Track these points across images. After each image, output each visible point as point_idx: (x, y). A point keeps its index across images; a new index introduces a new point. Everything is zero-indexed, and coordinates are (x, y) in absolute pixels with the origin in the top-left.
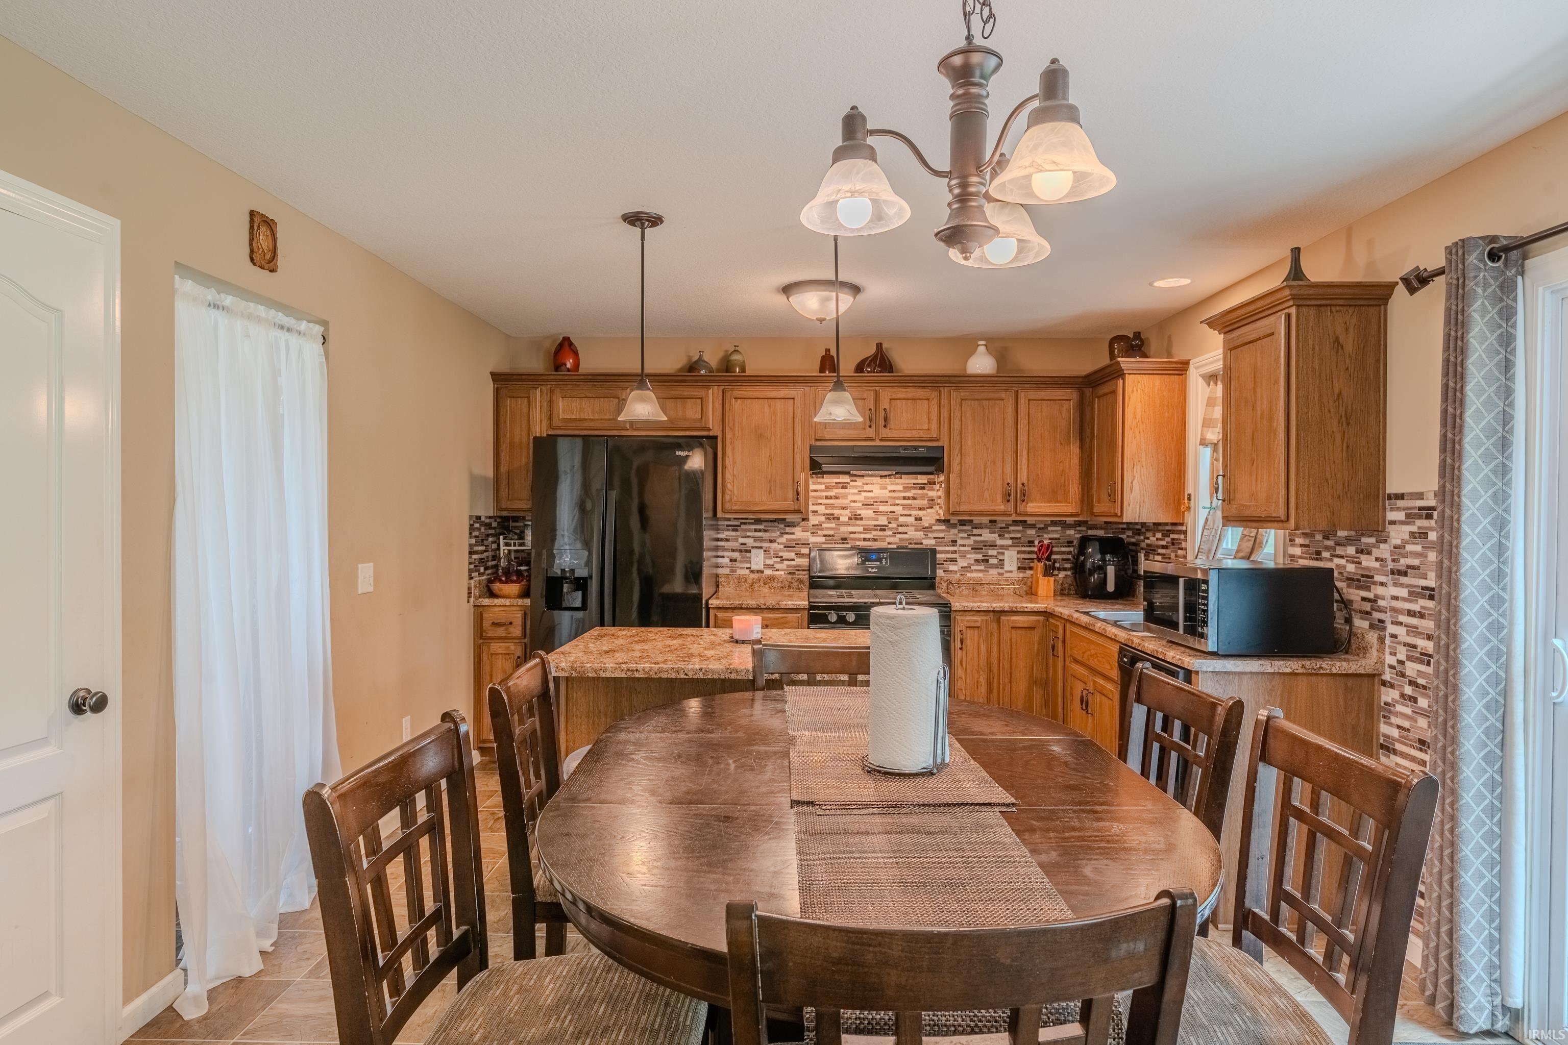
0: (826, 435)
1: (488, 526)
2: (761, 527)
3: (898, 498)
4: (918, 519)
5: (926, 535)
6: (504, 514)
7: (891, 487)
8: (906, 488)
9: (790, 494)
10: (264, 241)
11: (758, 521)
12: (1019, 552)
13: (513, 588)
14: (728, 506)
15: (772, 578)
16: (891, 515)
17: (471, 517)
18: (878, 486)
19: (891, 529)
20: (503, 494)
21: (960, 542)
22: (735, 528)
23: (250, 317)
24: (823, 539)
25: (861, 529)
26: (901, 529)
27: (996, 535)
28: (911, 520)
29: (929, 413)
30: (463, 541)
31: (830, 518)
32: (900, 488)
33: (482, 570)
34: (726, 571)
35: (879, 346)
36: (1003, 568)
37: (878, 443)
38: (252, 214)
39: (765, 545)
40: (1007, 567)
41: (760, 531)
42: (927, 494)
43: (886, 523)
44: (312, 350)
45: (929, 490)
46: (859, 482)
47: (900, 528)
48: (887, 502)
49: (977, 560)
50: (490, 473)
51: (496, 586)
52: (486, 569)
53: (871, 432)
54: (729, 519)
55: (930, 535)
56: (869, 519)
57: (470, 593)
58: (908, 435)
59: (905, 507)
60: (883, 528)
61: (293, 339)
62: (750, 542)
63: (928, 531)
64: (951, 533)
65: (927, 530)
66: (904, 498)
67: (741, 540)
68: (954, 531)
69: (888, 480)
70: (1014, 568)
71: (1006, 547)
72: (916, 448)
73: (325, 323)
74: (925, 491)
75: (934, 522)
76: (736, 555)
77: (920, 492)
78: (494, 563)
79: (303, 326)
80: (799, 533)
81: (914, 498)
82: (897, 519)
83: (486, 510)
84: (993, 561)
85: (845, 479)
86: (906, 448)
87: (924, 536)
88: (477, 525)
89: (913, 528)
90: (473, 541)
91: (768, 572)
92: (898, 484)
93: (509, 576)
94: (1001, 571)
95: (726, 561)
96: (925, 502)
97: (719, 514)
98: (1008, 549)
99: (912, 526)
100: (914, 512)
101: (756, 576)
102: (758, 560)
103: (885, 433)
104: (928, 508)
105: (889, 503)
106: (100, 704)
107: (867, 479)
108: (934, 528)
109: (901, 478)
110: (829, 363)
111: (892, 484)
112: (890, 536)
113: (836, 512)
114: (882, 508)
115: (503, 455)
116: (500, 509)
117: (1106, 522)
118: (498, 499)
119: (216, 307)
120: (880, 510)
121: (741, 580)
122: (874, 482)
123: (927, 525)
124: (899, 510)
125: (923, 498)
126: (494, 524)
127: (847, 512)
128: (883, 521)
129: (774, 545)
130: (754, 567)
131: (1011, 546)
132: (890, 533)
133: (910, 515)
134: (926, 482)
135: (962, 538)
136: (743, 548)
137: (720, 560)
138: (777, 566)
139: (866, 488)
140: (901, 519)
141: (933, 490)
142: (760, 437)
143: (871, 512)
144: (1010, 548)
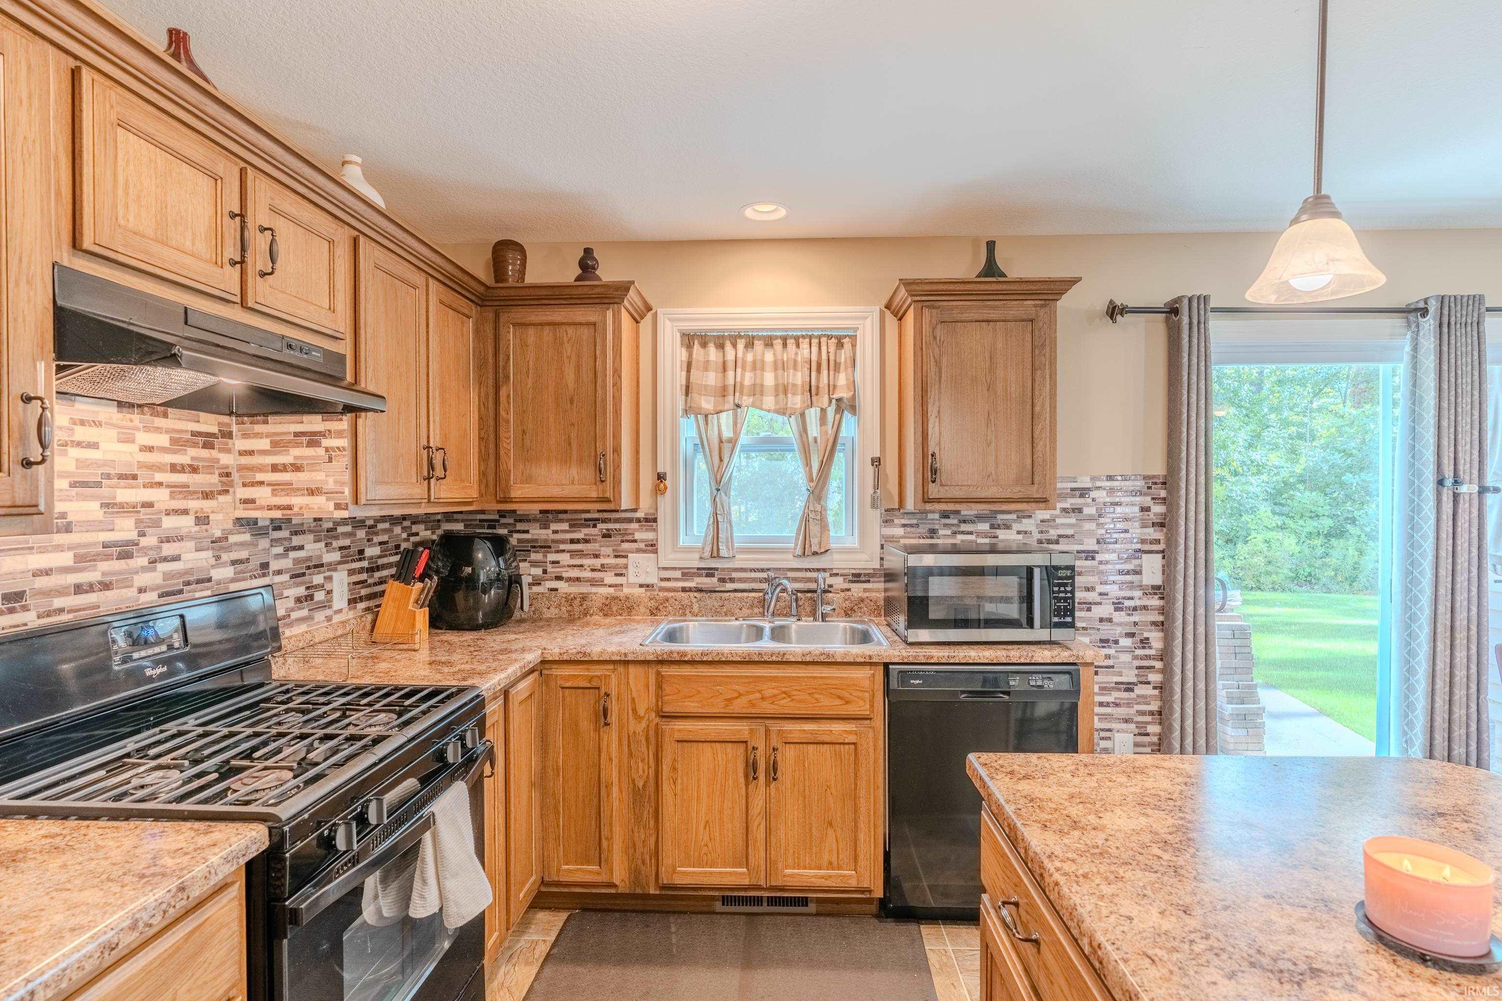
3: (159, 468)
4: (202, 520)
5: (218, 558)
7: (144, 438)
8: (178, 443)
12: (351, 572)
16: (145, 514)
18: (113, 433)
19: (144, 551)
21: (274, 565)
26: (168, 549)
27: (322, 545)
28: (186, 523)
32: (163, 440)
36: (330, 607)
40: (337, 605)
42: (217, 461)
43: (133, 535)
45: (221, 450)
47: (165, 546)
48: (135, 477)
49: (298, 600)
55: (225, 557)
56: (91, 526)
59: (180, 491)
60: (125, 550)
63: (221, 548)
64: (260, 547)
65: (219, 543)
66: (173, 468)
68: (264, 543)
70: (344, 604)
71: (333, 567)
74: (214, 453)
75: (229, 525)
77: (205, 453)
81: (194, 470)
82: (157, 524)
84: (320, 596)
87: (213, 561)
89: (191, 545)
92: (158, 430)
94: (329, 612)
96: (213, 480)
98: (335, 570)
99: (190, 537)
100: (194, 504)
104: (221, 493)
105: (140, 481)
108: (233, 539)
109: (165, 415)
111: (147, 429)
112: (144, 569)
114: (126, 495)
117: (541, 512)
120: (119, 499)
122: (102, 417)
123: (218, 534)
124: (161, 497)
125: (209, 469)
128: (125, 529)
131: (340, 563)
132: (143, 561)
133: (185, 512)
134: (214, 429)
135: (278, 556)
140: (169, 523)
141: (229, 451)
143: (95, 505)
144: (339, 567)
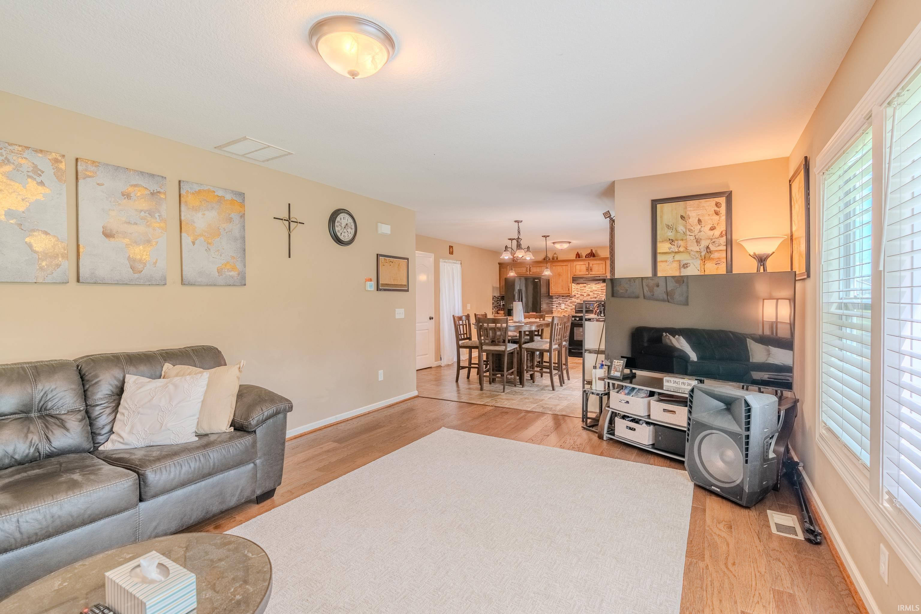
0: (576, 274)
1: (498, 298)
2: (564, 298)
6: (502, 295)
7: (597, 287)
9: (567, 289)
10: (451, 250)
11: (563, 296)
13: (502, 312)
14: (552, 292)
15: (566, 311)
16: (598, 294)
17: (493, 296)
19: (598, 298)
20: (501, 291)
22: (557, 298)
23: (449, 263)
24: (580, 301)
25: (590, 298)
29: (603, 267)
30: (491, 301)
31: (582, 295)
33: (496, 308)
34: (555, 309)
35: (592, 250)
37: (589, 276)
38: (450, 246)
39: (565, 302)
41: (563, 299)
44: (459, 266)
46: (589, 286)
47: (600, 298)
48: (596, 290)
50: (498, 286)
51: (499, 312)
52: (497, 308)
53: (587, 273)
54: (555, 296)
56: (592, 295)
57: (493, 313)
58: (597, 273)
59: (602, 292)
60: (595, 298)
61: (456, 265)
62: (561, 302)
66: (601, 290)
67: (559, 301)
69: (597, 285)
72: (599, 277)
73: (461, 261)
76: (557, 305)
78: (499, 307)
79: (457, 262)
80: (573, 299)
83: (497, 294)
85: (585, 285)
86: (597, 277)
88: (494, 298)
90: (494, 301)
91: (566, 309)
93: (502, 309)
95: (555, 307)
97: (550, 295)
99: (604, 297)
101: (562, 310)
102: (563, 306)
103: (591, 273)
106: (432, 318)
107: (591, 285)
109: (600, 284)
110: (578, 256)
113: (583, 294)
115: (501, 282)
116: (501, 294)
118: (500, 292)
119: (445, 262)
120: (595, 293)
121: (559, 311)
122: (593, 285)
126: (500, 298)
127: (586, 293)
128: (596, 296)
129: (567, 303)
130: (562, 308)
133: (603, 294)
136: (559, 303)
137: (553, 306)
138: (568, 308)
139: (591, 287)
140: (601, 295)
142: (560, 275)
143: (592, 293)
